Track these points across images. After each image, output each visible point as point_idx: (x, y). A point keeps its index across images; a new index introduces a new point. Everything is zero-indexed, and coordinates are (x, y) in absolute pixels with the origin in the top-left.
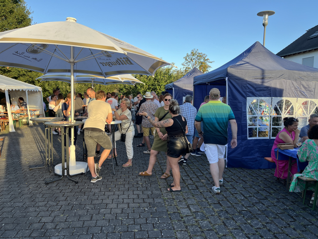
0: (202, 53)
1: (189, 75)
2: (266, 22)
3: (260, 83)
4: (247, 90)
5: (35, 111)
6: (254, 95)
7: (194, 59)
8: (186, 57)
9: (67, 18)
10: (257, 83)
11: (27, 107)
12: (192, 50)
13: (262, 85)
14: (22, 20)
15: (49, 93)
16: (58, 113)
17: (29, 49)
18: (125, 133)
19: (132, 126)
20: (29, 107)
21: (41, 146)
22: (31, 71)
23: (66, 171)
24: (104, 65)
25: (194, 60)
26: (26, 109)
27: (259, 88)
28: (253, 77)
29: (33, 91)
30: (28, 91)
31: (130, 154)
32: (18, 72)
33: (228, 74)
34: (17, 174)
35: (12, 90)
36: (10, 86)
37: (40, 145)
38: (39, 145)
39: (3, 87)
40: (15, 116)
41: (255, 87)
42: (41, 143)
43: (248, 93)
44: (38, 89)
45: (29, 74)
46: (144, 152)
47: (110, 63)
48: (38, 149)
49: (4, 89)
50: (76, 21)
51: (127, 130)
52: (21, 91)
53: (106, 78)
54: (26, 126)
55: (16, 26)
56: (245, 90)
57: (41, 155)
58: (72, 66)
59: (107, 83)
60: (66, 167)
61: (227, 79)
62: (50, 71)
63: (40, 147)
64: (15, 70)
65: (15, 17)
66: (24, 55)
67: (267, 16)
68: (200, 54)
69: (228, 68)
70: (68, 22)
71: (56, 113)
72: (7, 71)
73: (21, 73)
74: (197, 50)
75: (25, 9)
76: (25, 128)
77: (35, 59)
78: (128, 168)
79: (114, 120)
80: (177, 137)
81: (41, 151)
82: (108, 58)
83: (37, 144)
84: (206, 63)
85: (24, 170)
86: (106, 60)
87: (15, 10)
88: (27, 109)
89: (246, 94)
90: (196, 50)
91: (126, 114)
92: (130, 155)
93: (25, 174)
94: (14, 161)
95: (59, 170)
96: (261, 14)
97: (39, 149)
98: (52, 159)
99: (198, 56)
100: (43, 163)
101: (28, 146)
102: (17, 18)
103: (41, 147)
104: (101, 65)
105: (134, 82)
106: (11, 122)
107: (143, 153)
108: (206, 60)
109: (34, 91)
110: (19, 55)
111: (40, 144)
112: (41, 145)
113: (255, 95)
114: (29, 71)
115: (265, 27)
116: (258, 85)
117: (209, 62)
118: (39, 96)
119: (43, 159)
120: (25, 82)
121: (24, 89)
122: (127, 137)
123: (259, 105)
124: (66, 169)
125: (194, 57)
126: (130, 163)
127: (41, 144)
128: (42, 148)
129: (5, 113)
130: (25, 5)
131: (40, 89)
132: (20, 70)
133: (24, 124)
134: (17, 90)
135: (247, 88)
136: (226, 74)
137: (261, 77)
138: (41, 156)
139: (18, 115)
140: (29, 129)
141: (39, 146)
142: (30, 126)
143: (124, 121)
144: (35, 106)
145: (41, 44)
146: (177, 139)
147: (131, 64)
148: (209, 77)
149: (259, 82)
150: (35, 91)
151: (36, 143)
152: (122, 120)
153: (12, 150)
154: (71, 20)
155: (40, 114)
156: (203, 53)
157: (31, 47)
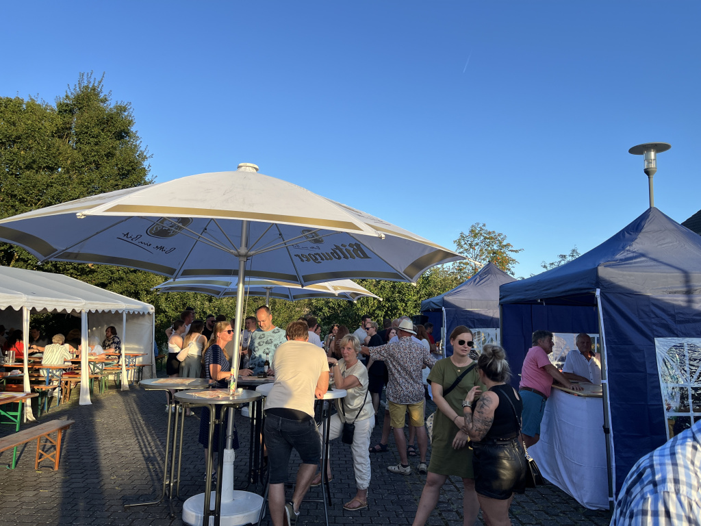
0: (494, 232)
1: (478, 280)
2: (653, 165)
3: (683, 304)
4: (653, 320)
5: (136, 356)
6: (673, 333)
7: (477, 244)
8: (460, 239)
9: (240, 164)
10: (674, 302)
11: (120, 349)
12: (473, 226)
13: (689, 307)
14: (129, 171)
15: (166, 316)
16: (186, 364)
17: (152, 229)
18: (352, 422)
19: (368, 403)
20: (126, 349)
21: (147, 443)
22: (135, 271)
23: (212, 518)
24: (305, 259)
25: (476, 248)
26: (117, 352)
27: (681, 316)
28: (665, 288)
29: (136, 313)
30: (128, 314)
31: (364, 474)
32: (109, 273)
33: (599, 282)
34: (97, 518)
35: (97, 310)
36: (93, 304)
37: (146, 440)
38: (144, 442)
39: (78, 305)
40: (94, 368)
41: (673, 313)
42: (148, 435)
43: (655, 327)
44: (146, 309)
45: (132, 276)
46: (389, 468)
47: (317, 256)
48: (140, 452)
49: (80, 309)
50: (257, 169)
51: (357, 412)
52: (113, 313)
53: (304, 288)
54: (113, 392)
55: (116, 183)
56: (647, 320)
57: (148, 467)
58: (242, 263)
59: (295, 297)
60: (212, 507)
61: (598, 292)
62: (187, 273)
63: (145, 445)
64: (103, 270)
65: (117, 165)
66: (140, 240)
67: (652, 154)
68: (490, 233)
69: (599, 268)
70: (243, 172)
71: (183, 364)
72: (88, 271)
73: (116, 275)
74: (484, 225)
75: (137, 151)
76: (113, 395)
77: (162, 248)
78: (359, 515)
79: (330, 389)
80: (503, 441)
81: (146, 455)
82: (315, 245)
83: (139, 437)
84: (504, 253)
85: (112, 509)
86: (309, 248)
87: (117, 153)
88: (120, 352)
89: (652, 330)
90: (481, 225)
91: (356, 374)
92: (362, 479)
93: (115, 519)
94: (88, 481)
95: (194, 514)
96: (637, 150)
97: (144, 450)
98: (177, 482)
99: (485, 238)
100: (154, 491)
101: (118, 442)
102: (119, 166)
103: (148, 446)
104: (296, 260)
105: (357, 294)
106: (85, 382)
107: (388, 470)
108: (505, 246)
109: (139, 313)
110: (129, 240)
111: (144, 437)
112: (148, 441)
113: (676, 332)
114: (131, 272)
115: (651, 176)
116: (680, 307)
117: (512, 251)
118: (147, 323)
119: (153, 480)
120: (121, 293)
121: (121, 309)
122: (357, 431)
123: (687, 358)
124: (213, 513)
125: (477, 241)
126: (362, 498)
127: (147, 438)
128: (149, 449)
129: (73, 363)
130: (138, 142)
131: (152, 309)
132: (114, 269)
133: (111, 387)
134: (106, 311)
135: (654, 316)
136: (594, 282)
137: (684, 289)
138: (149, 471)
139: (100, 367)
140: (120, 399)
141: (142, 444)
142: (124, 391)
143: (350, 391)
144: (136, 347)
145: (178, 219)
146: (502, 448)
147: (366, 256)
148: (544, 287)
149: (680, 300)
150: (141, 313)
151: (136, 434)
152: (347, 388)
153: (83, 451)
154: (248, 168)
155: (144, 364)
156: (497, 232)
157: (157, 224)
